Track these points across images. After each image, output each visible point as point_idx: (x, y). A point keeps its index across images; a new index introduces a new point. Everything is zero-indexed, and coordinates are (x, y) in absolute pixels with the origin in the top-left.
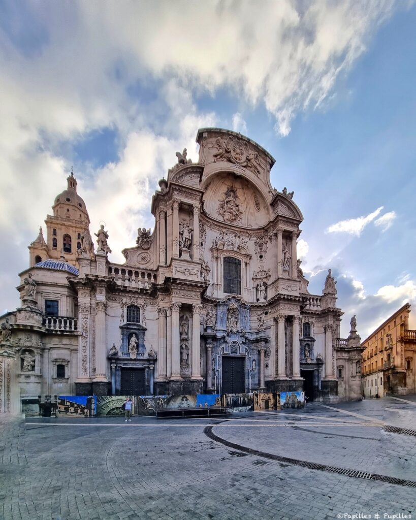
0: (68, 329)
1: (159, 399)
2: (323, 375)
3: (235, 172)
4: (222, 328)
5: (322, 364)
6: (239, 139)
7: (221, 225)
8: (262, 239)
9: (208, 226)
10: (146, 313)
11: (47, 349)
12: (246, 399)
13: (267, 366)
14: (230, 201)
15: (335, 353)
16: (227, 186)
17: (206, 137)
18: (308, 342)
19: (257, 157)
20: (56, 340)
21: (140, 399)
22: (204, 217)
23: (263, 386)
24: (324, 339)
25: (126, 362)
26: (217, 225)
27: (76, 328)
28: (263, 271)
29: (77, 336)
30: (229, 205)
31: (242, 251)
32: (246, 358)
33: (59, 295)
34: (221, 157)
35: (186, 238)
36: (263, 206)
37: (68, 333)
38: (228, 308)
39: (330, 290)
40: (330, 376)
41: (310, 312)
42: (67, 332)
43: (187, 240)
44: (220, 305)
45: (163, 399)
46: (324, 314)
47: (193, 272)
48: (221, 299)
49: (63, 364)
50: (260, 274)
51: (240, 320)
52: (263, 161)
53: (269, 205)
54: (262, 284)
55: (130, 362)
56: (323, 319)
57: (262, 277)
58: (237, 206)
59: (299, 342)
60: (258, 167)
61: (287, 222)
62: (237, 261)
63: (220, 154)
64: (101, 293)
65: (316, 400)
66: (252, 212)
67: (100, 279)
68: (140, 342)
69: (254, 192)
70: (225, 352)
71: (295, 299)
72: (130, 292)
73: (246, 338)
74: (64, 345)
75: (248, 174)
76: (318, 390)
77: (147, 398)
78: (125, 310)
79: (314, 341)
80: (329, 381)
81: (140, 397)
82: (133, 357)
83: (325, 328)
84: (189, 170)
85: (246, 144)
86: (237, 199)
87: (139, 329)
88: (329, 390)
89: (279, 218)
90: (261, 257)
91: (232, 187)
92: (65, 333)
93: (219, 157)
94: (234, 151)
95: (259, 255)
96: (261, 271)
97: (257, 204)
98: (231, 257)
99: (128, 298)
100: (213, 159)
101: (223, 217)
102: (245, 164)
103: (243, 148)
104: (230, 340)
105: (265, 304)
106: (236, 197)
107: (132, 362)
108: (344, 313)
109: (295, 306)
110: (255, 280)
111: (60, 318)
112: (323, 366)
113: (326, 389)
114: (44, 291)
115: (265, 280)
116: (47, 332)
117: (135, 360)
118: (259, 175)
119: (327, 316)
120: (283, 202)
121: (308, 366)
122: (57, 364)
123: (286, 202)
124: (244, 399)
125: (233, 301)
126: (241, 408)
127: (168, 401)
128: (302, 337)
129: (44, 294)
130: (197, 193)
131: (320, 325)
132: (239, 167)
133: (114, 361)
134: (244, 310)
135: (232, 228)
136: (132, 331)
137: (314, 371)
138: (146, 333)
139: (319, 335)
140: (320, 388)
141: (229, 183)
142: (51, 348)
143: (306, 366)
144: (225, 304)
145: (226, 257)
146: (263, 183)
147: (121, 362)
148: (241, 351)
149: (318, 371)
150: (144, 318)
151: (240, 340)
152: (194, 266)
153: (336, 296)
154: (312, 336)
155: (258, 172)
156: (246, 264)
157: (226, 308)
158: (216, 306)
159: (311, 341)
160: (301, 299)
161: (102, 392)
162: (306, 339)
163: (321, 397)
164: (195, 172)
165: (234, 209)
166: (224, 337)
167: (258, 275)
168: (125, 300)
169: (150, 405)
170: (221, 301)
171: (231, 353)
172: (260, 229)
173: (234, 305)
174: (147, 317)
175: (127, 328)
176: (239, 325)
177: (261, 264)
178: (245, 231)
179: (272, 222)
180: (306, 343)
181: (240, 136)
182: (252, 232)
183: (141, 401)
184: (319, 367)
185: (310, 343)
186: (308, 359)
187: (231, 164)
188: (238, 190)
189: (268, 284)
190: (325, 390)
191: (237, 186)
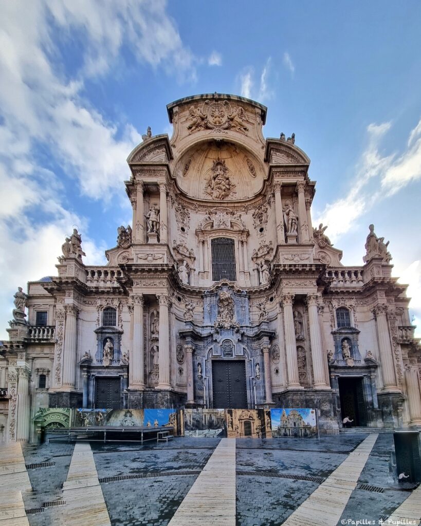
0: (45, 337)
1: (98, 413)
2: (379, 384)
3: (215, 138)
4: (210, 324)
5: (376, 367)
6: (217, 100)
7: (209, 205)
8: (261, 208)
9: (192, 209)
10: (122, 315)
11: (30, 359)
12: (214, 418)
13: (277, 371)
14: (218, 175)
15: (399, 348)
16: (212, 160)
17: (177, 112)
18: (347, 335)
19: (242, 113)
20: (38, 349)
21: (78, 412)
22: (185, 199)
23: (269, 400)
24: (374, 328)
25: (100, 370)
26: (204, 206)
27: (52, 336)
28: (265, 246)
29: (53, 344)
30: (216, 180)
31: (236, 228)
32: (246, 362)
33: (48, 306)
34: (197, 127)
35: (153, 222)
36: (258, 168)
37: (45, 342)
38: (219, 299)
39: (375, 254)
40: (391, 385)
41: (345, 290)
42: (43, 340)
43: (154, 223)
44: (206, 296)
45: (103, 413)
46: (369, 291)
47: (157, 256)
48: (206, 288)
49: (45, 374)
50: (261, 251)
51: (235, 312)
52: (250, 114)
53: (263, 162)
54: (263, 263)
55: (104, 370)
56: (370, 299)
57: (264, 254)
58: (227, 179)
59: (332, 336)
60: (244, 124)
61: (287, 172)
62: (230, 241)
63: (194, 124)
64: (70, 296)
65: (372, 424)
66: (247, 180)
67: (64, 281)
68: (116, 348)
69: (246, 156)
70: (214, 355)
71: (303, 270)
72: (103, 293)
73: (243, 335)
74: (45, 354)
75: (233, 136)
76: (373, 409)
77: (85, 412)
78: (101, 313)
79: (358, 333)
80: (388, 394)
81: (78, 410)
82: (105, 364)
83: (374, 312)
84: (152, 146)
85: (226, 103)
86: (227, 172)
87: (113, 333)
88: (391, 408)
89: (274, 170)
90: (261, 230)
91: (219, 159)
92: (42, 342)
93: (194, 128)
94: (213, 116)
95: (258, 229)
96: (261, 248)
97: (252, 169)
98: (221, 238)
99: (104, 300)
100: (187, 132)
101: (212, 196)
102: (226, 125)
103: (224, 109)
104: (220, 338)
105: (268, 287)
106: (225, 170)
107: (106, 370)
108: (407, 286)
109: (308, 281)
110: (255, 260)
111: (48, 328)
112: (379, 370)
113: (387, 407)
114: (36, 303)
115: (267, 257)
116: (26, 341)
117: (107, 367)
118: (246, 132)
119: (375, 292)
120: (278, 150)
121: (350, 371)
122: (40, 374)
123: (283, 148)
124: (211, 417)
125: (225, 289)
126: (206, 431)
127: (109, 416)
128: (335, 329)
129: (36, 306)
130: (160, 168)
131: (366, 308)
132: (220, 131)
133: (85, 369)
134: (240, 299)
135: (223, 205)
136: (108, 335)
137: (361, 378)
138: (123, 336)
139: (366, 324)
140: (376, 405)
141: (213, 155)
142: (35, 357)
143: (346, 371)
144: (212, 293)
145: (214, 239)
146: (254, 140)
147: (96, 370)
148: (238, 351)
149: (369, 378)
150: (120, 320)
151: (234, 338)
152: (158, 249)
153: (391, 263)
154: (354, 326)
155: (245, 129)
156: (242, 242)
157: (214, 299)
158: (202, 297)
159: (352, 333)
160: (314, 268)
161: (65, 404)
162: (343, 331)
163: (381, 420)
164: (158, 147)
165: (223, 182)
166: (211, 335)
167: (259, 253)
168: (99, 302)
169: (88, 421)
170: (206, 291)
171: (224, 355)
172: (256, 196)
173: (225, 293)
174: (124, 319)
175: (102, 333)
176: (235, 319)
177: (262, 239)
178: (239, 205)
179: (267, 180)
180: (343, 336)
181: (216, 96)
182: (249, 203)
183: (79, 415)
184: (370, 372)
185: (350, 336)
186: (349, 361)
187: (209, 131)
188: (226, 160)
189: (271, 260)
190: (385, 409)
191: (224, 155)
